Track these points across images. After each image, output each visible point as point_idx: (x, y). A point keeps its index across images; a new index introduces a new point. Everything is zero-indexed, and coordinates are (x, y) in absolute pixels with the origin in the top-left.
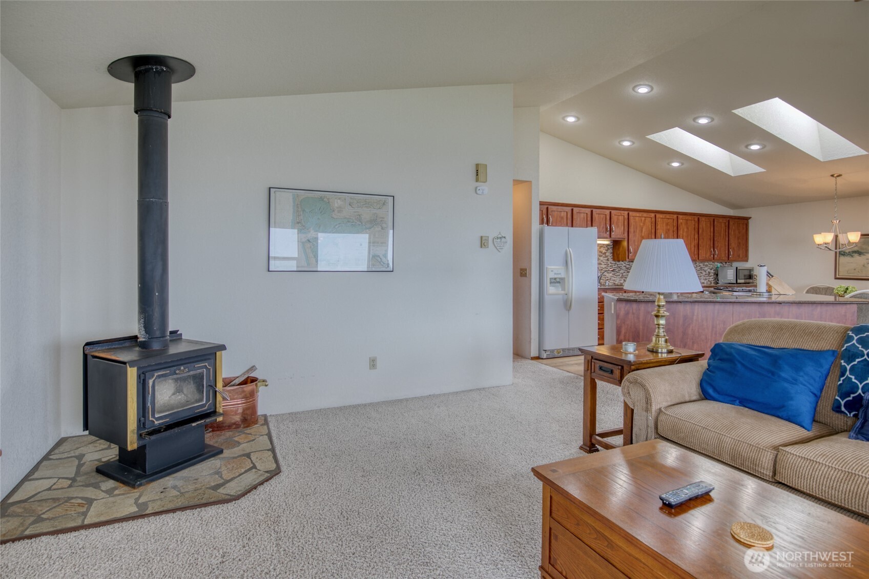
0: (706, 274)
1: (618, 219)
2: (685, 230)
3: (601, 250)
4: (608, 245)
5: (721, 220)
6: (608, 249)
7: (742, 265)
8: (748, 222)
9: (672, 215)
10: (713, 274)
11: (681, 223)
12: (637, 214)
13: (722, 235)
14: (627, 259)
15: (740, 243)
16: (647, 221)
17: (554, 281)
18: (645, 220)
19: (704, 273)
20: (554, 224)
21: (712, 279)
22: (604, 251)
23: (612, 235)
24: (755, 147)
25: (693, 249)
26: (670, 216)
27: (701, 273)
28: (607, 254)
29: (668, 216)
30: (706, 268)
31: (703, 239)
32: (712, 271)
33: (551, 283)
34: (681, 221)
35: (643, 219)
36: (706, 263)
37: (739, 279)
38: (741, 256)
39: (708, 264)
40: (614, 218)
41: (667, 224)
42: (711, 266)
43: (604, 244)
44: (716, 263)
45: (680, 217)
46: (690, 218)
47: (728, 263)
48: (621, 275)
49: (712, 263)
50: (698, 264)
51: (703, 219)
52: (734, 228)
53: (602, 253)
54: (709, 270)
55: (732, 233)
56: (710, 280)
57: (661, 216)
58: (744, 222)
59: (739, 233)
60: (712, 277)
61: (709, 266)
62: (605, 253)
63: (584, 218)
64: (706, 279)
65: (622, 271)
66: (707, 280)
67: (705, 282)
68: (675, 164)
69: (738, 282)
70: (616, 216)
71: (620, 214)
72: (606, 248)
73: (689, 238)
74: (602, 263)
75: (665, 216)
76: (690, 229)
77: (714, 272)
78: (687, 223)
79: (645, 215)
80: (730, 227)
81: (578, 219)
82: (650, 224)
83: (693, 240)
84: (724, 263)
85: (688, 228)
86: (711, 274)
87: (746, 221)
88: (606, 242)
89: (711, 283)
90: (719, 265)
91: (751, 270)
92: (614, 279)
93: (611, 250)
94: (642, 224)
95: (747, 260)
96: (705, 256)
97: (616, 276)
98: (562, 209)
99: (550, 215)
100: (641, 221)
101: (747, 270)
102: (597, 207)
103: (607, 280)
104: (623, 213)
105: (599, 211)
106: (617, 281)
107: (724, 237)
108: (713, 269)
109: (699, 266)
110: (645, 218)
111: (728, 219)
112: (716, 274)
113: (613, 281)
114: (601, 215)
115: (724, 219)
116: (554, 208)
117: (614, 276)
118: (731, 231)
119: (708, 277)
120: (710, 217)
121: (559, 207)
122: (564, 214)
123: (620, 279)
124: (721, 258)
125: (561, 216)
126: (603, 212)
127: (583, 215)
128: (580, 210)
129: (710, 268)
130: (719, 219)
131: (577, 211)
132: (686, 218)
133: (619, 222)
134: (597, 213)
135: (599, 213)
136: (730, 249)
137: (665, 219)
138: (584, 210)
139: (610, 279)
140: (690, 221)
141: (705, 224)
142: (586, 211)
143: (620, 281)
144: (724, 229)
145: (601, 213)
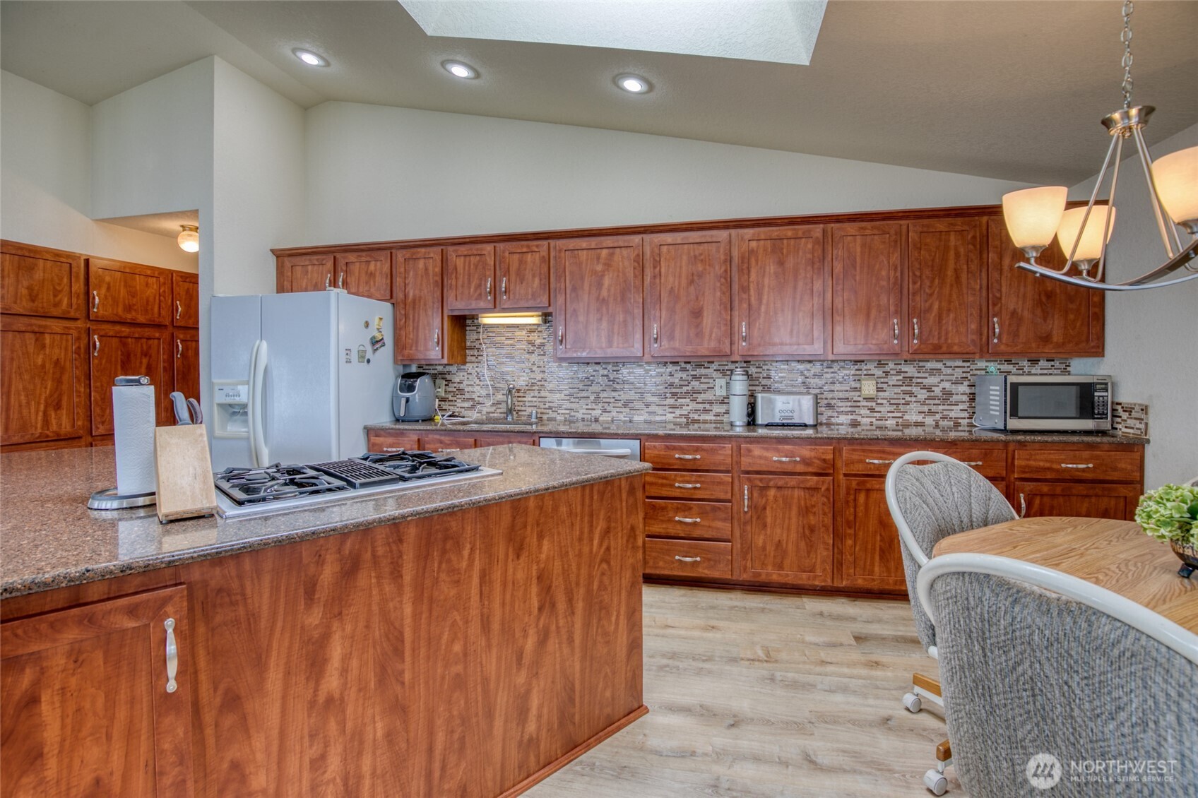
0: (930, 399)
1: (521, 261)
2: (772, 268)
3: (531, 338)
5: (941, 225)
7: (1082, 369)
9: (713, 232)
10: (965, 398)
12: (583, 243)
13: (950, 272)
16: (617, 257)
18: (612, 255)
19: (922, 395)
22: (538, 342)
23: (501, 302)
25: (806, 322)
26: (707, 237)
27: (911, 394)
29: (694, 237)
30: (932, 380)
31: (853, 292)
32: (964, 388)
34: (753, 243)
35: (604, 252)
36: (929, 365)
37: (1013, 415)
38: (1057, 336)
39: (939, 365)
40: (512, 260)
41: (694, 259)
42: (959, 373)
44: (982, 364)
45: (748, 234)
46: (788, 231)
47: (1043, 363)
48: (592, 398)
49: (960, 363)
50: (891, 365)
51: (851, 228)
54: (946, 385)
56: (953, 415)
57: (669, 238)
60: (961, 407)
61: (949, 371)
64: (930, 413)
65: (595, 388)
66: (938, 416)
67: (929, 421)
69: (1009, 427)
70: (516, 256)
71: (525, 250)
73: (788, 290)
75: (684, 238)
76: (789, 265)
77: (972, 391)
78: (776, 250)
79: (608, 241)
80: (993, 243)
81: (411, 273)
82: (628, 264)
83: (809, 298)
84: (1025, 363)
85: (781, 263)
86: (955, 398)
88: (532, 319)
90: (993, 367)
91: (1089, 386)
92: (569, 406)
94: (599, 268)
97: (577, 400)
98: (370, 256)
99: (342, 271)
100: (598, 258)
101: (1074, 387)
102: (461, 240)
103: (550, 408)
104: (537, 246)
105: (463, 249)
106: (581, 411)
107: (958, 278)
108: (966, 383)
109: (900, 372)
110: (611, 250)
111: (985, 219)
112: (972, 398)
113: (568, 412)
114: (472, 258)
115: (959, 220)
116: (352, 257)
117: (572, 400)
118: (1001, 258)
119: (941, 407)
120: (884, 219)
121: (364, 254)
122: (376, 265)
123: (589, 407)
124: (944, 349)
125: (369, 272)
126: (477, 250)
127: (425, 263)
128: (414, 254)
129: (954, 378)
130: (926, 221)
131: (407, 256)
132: (775, 235)
133: (525, 269)
134: (460, 253)
135: (465, 253)
136: (994, 316)
137: (686, 246)
138: (425, 253)
139: (560, 407)
140: (792, 242)
141: (863, 245)
142: (429, 253)
143: (590, 412)
144: (957, 255)
145: (470, 253)
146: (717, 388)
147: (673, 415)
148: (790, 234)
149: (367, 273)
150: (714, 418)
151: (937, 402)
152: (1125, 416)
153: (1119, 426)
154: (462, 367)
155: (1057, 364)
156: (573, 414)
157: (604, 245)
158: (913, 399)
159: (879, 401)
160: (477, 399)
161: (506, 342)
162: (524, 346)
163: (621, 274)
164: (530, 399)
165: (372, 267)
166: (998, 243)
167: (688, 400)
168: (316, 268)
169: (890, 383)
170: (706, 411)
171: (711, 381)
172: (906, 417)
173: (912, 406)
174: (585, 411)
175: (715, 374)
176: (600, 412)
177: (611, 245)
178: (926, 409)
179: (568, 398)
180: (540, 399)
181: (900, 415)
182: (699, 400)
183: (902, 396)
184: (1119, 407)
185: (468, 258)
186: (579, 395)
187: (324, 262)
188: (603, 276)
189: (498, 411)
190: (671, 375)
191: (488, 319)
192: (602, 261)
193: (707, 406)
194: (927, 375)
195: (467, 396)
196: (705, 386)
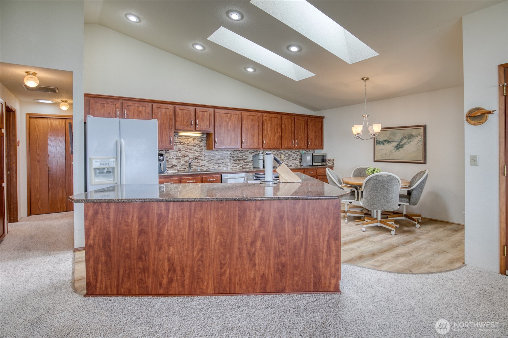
0: (293, 159)
1: (203, 115)
2: (269, 125)
3: (194, 141)
4: (201, 137)
5: (300, 118)
6: (202, 140)
7: (318, 152)
8: (323, 120)
9: (257, 113)
10: (299, 159)
11: (265, 120)
12: (223, 111)
13: (302, 129)
14: (213, 149)
15: (316, 136)
16: (232, 117)
17: (101, 171)
18: (231, 116)
19: (292, 158)
20: (131, 118)
21: (298, 163)
22: (197, 142)
23: (196, 128)
24: (294, 49)
25: (276, 140)
26: (255, 114)
27: (289, 158)
28: (201, 145)
29: (253, 113)
30: (293, 155)
31: (286, 132)
32: (299, 157)
33: (95, 173)
34: (266, 118)
35: (229, 115)
37: (314, 162)
38: (317, 145)
39: (294, 151)
40: (199, 114)
41: (252, 120)
42: (298, 153)
43: (197, 136)
44: (301, 151)
45: (264, 114)
46: (273, 115)
47: (311, 151)
48: (215, 162)
49: (298, 151)
50: (286, 151)
51: (285, 117)
52: (311, 124)
53: (195, 143)
54: (296, 156)
55: (310, 128)
56: (297, 163)
57: (246, 113)
58: (320, 120)
59: (316, 128)
60: (298, 161)
61: (296, 153)
62: (199, 144)
63: (166, 113)
64: (293, 163)
66: (294, 164)
67: (293, 165)
68: (250, 70)
69: (313, 165)
70: (201, 113)
71: (204, 111)
72: (200, 140)
73: (273, 131)
74: (196, 152)
75: (250, 114)
76: (273, 124)
77: (300, 157)
78: (270, 120)
79: (230, 112)
80: (308, 123)
81: (159, 114)
82: (235, 119)
83: (277, 133)
84: (308, 151)
85: (271, 124)
86: (297, 159)
87: (321, 119)
88: (198, 134)
89: (298, 166)
90: (303, 152)
91: (323, 156)
92: (208, 165)
93: (205, 142)
94: (227, 120)
95: (322, 148)
96: (287, 145)
97: (210, 163)
98: (140, 104)
99: (125, 109)
100: (227, 117)
101: (321, 156)
102: (180, 104)
103: (201, 166)
104: (209, 110)
105: (182, 107)
106: (212, 167)
107: (303, 131)
108: (299, 156)
109: (288, 153)
110: (231, 115)
111: (307, 118)
112: (301, 159)
113: (207, 167)
114: (185, 111)
115: (303, 117)
116: (130, 103)
117: (209, 163)
118: (309, 127)
119: (295, 162)
120: (291, 115)
121: (137, 103)
122: (142, 108)
123: (214, 165)
124: (301, 147)
125: (139, 111)
126: (187, 108)
127: (165, 110)
128: (161, 106)
129: (297, 154)
130: (299, 117)
131: (158, 107)
132: (270, 116)
133: (204, 117)
134: (180, 109)
135: (182, 109)
136: (309, 140)
137: (250, 116)
138: (166, 106)
139: (205, 165)
140: (274, 118)
141: (287, 121)
142: (167, 107)
143: (215, 167)
144: (303, 125)
145: (184, 109)
146: (250, 158)
147: (239, 166)
148: (273, 116)
149: (138, 111)
150: (249, 167)
151: (294, 160)
152: (329, 161)
153: (327, 164)
154: (167, 151)
155: (313, 151)
156: (209, 168)
157: (229, 113)
158: (290, 160)
159: (284, 160)
160: (174, 164)
161: (185, 143)
162: (192, 144)
163: (233, 123)
164: (194, 163)
165: (140, 108)
166: (309, 124)
167: (242, 162)
168: (109, 105)
169: (286, 156)
170: (247, 165)
171: (248, 156)
172: (289, 164)
173: (290, 161)
174: (213, 167)
175: (249, 154)
176: (218, 167)
177: (231, 113)
178: (292, 162)
179: (207, 162)
180: (198, 163)
181: (288, 164)
182: (245, 162)
183: (288, 159)
184: (327, 160)
185: (183, 111)
186: (211, 161)
187: (115, 103)
188: (228, 122)
189: (182, 168)
190: (238, 154)
191: (182, 134)
192: (228, 118)
193: (247, 163)
194: (292, 154)
195: (169, 163)
196: (246, 157)
